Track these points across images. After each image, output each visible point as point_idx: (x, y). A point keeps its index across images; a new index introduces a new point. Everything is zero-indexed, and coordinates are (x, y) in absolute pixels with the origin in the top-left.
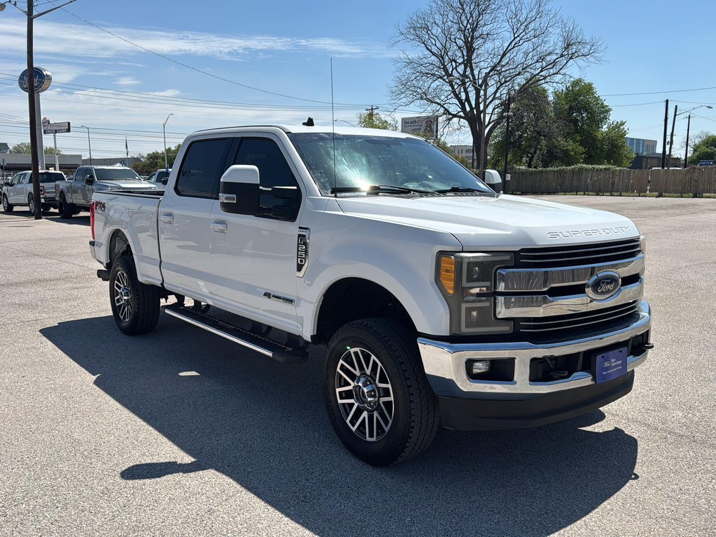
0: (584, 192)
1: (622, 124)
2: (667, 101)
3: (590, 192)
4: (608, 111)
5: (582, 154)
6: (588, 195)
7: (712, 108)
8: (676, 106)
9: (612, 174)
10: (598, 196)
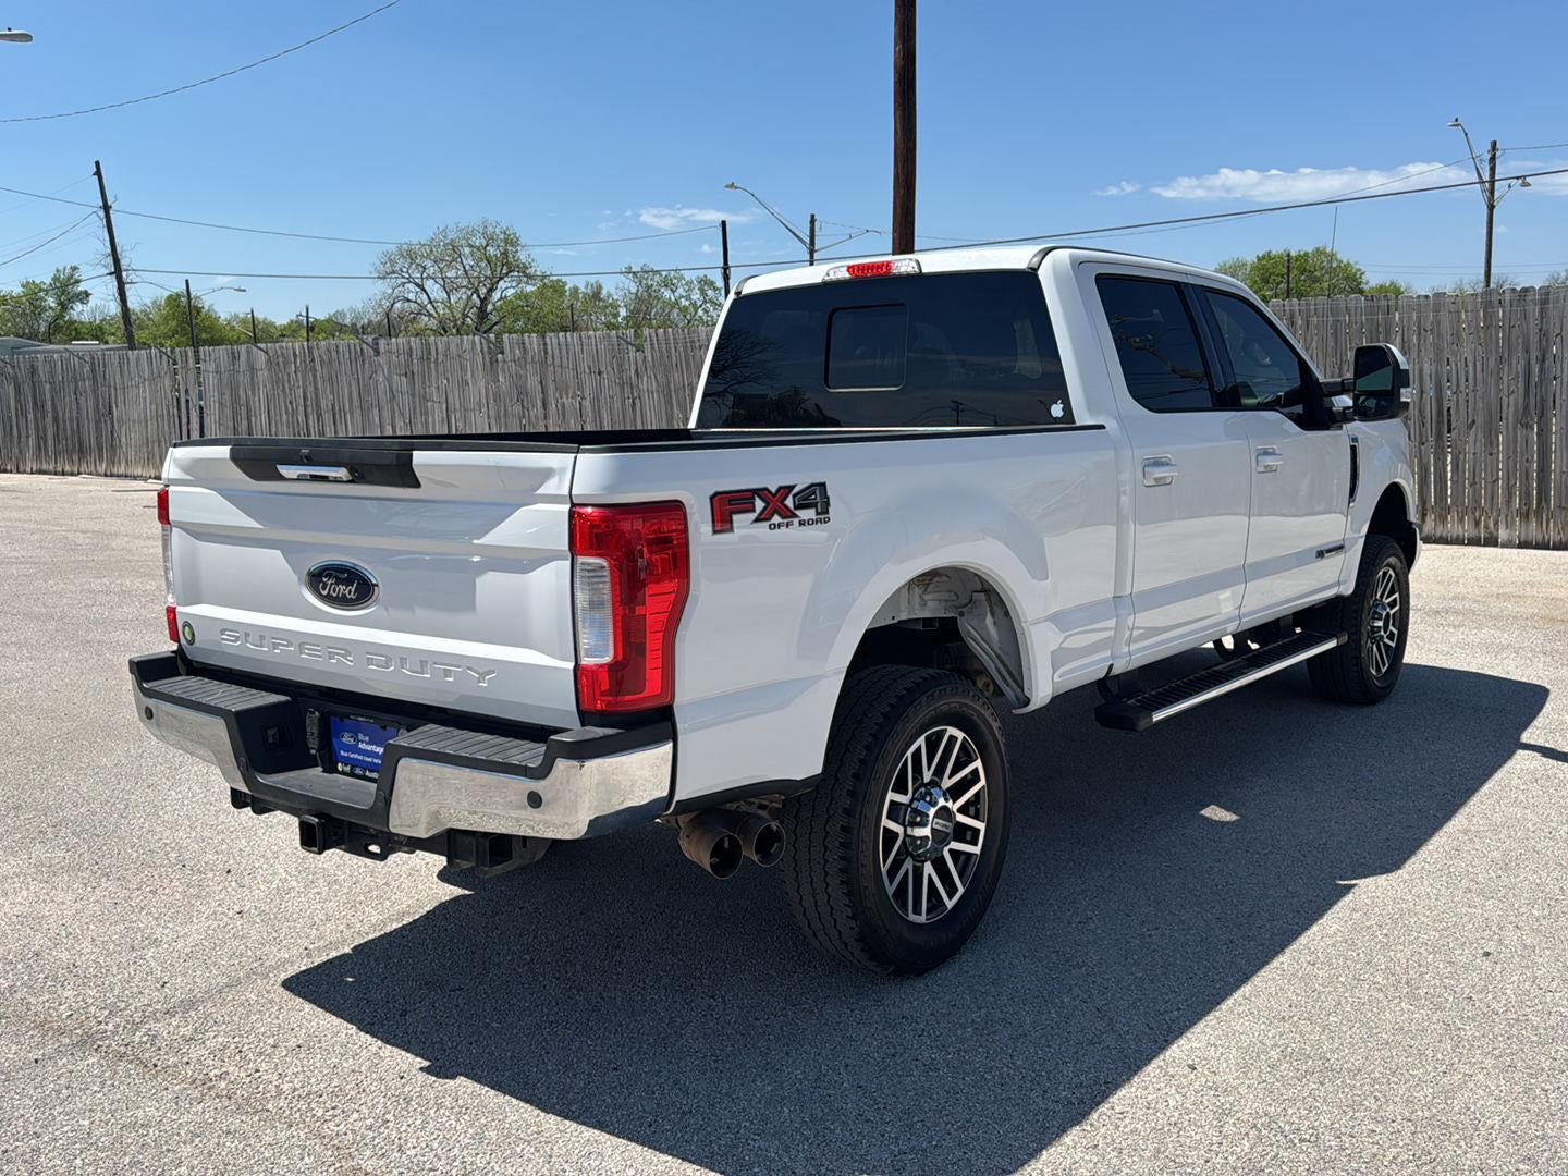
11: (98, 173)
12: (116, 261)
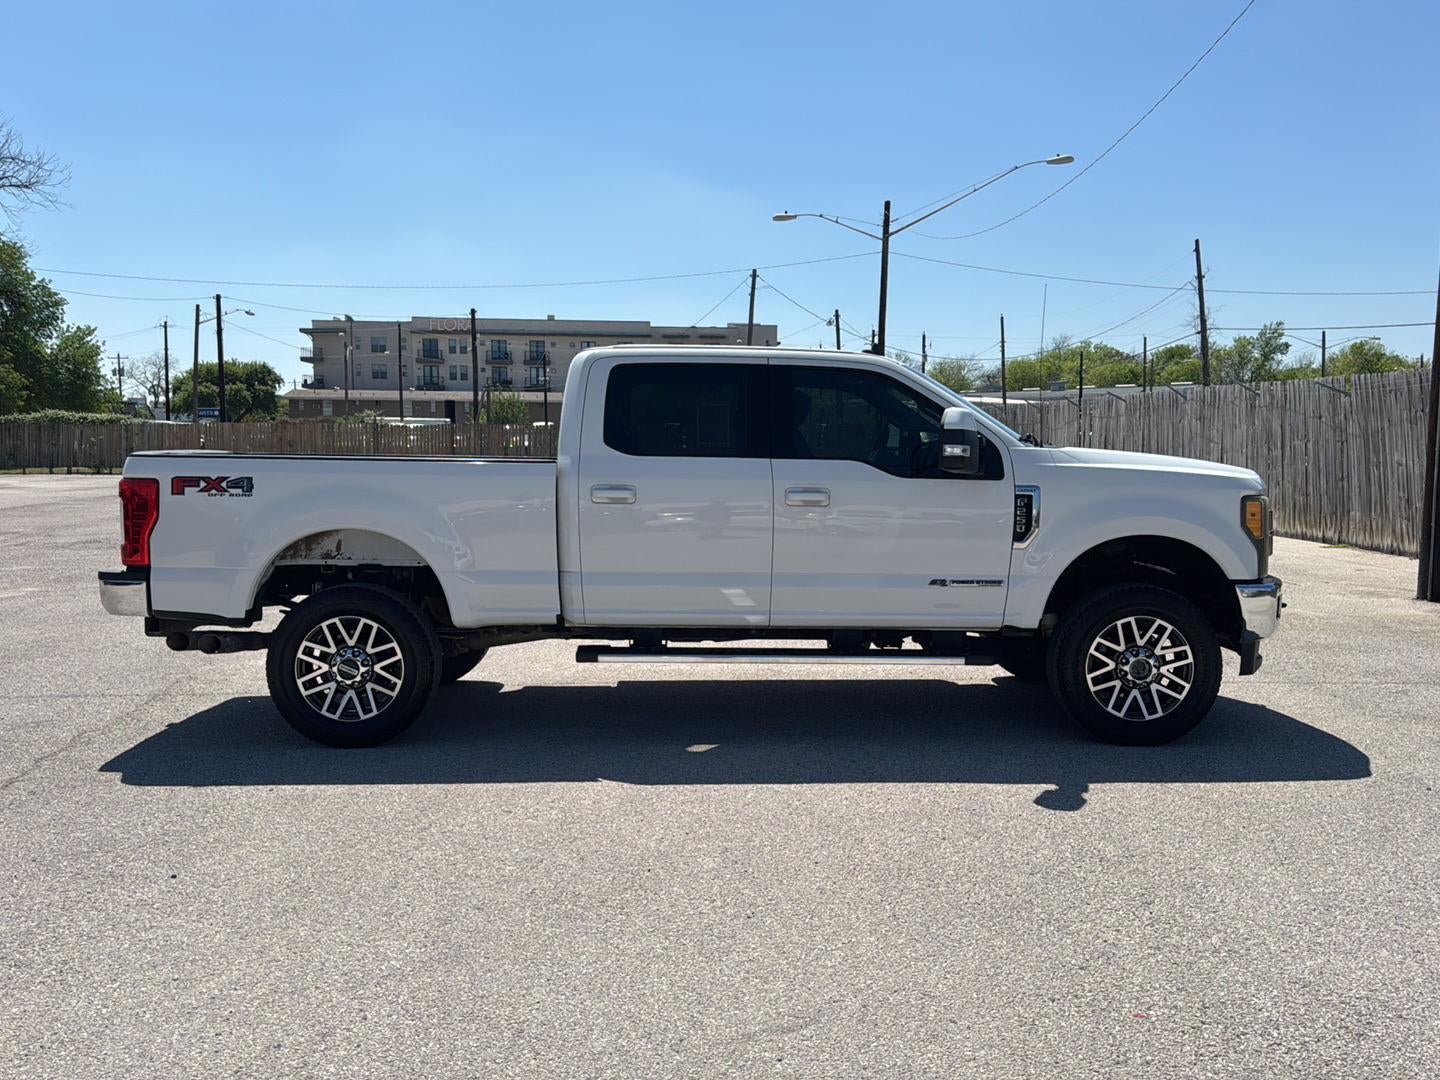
0: (69, 467)
1: (90, 331)
2: (218, 298)
3: (82, 466)
4: (59, 303)
5: (21, 390)
6: (78, 473)
7: (253, 314)
8: (198, 306)
9: (127, 431)
10: (98, 476)
11: (1197, 250)
12: (1203, 321)
